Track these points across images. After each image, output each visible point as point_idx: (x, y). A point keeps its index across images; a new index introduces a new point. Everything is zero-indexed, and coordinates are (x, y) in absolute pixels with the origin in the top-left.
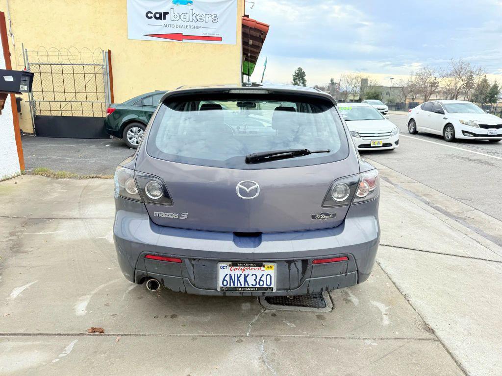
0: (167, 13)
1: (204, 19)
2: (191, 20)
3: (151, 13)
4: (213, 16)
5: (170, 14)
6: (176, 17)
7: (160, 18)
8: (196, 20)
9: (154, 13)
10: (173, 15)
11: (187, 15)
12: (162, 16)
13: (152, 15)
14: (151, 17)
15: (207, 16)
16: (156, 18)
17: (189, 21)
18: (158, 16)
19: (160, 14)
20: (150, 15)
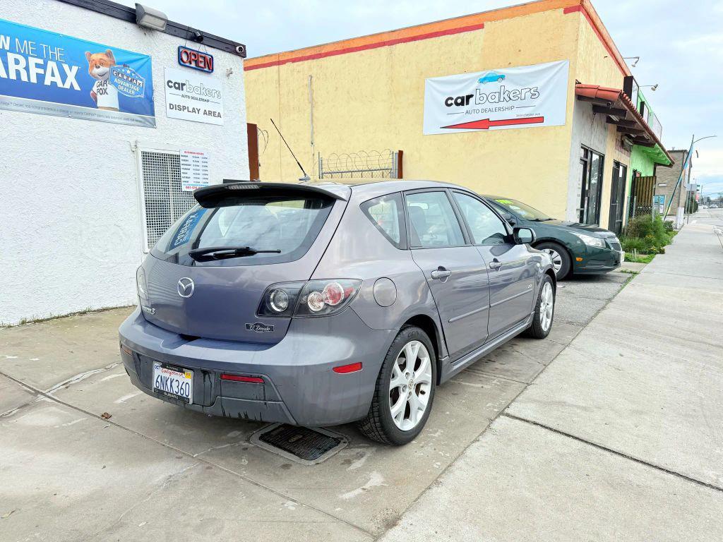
0: (472, 96)
1: (519, 96)
2: (502, 99)
3: (451, 99)
4: (532, 91)
5: (474, 97)
6: (482, 99)
7: (462, 104)
8: (508, 99)
9: (454, 98)
10: (478, 96)
11: (497, 95)
12: (465, 100)
13: (453, 102)
14: (451, 104)
15: (524, 92)
16: (457, 104)
17: (499, 101)
18: (459, 101)
19: (462, 98)
20: (449, 102)
